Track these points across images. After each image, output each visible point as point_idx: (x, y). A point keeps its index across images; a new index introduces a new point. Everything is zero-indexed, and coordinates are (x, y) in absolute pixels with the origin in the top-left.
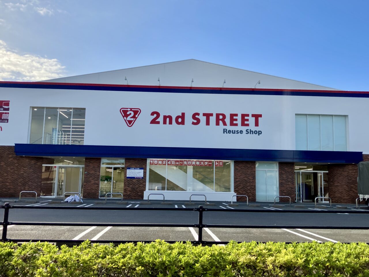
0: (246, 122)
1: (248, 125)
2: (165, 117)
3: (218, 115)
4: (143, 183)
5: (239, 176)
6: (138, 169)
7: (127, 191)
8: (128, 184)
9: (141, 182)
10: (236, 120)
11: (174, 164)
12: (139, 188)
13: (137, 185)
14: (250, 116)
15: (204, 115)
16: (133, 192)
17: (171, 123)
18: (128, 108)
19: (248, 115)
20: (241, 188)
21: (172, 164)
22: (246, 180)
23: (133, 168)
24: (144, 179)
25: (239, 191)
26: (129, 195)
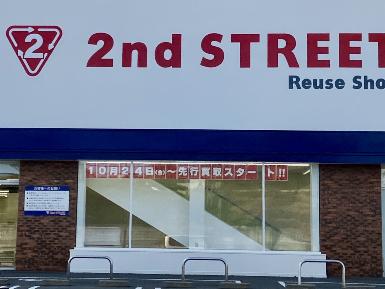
0: (353, 57)
1: (358, 64)
2: (127, 48)
3: (273, 39)
4: (69, 229)
5: (334, 207)
6: (55, 188)
7: (25, 249)
8: (27, 231)
9: (62, 224)
10: (325, 50)
11: (152, 174)
12: (56, 241)
13: (52, 233)
14: (365, 37)
15: (235, 38)
16: (42, 252)
17: (142, 63)
18: (27, 27)
19: (358, 37)
20: (339, 239)
21: (147, 174)
22: (354, 218)
23: (42, 188)
24: (70, 216)
25: (334, 249)
26: (30, 259)
